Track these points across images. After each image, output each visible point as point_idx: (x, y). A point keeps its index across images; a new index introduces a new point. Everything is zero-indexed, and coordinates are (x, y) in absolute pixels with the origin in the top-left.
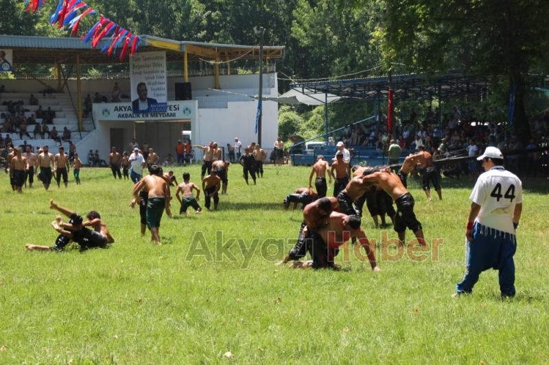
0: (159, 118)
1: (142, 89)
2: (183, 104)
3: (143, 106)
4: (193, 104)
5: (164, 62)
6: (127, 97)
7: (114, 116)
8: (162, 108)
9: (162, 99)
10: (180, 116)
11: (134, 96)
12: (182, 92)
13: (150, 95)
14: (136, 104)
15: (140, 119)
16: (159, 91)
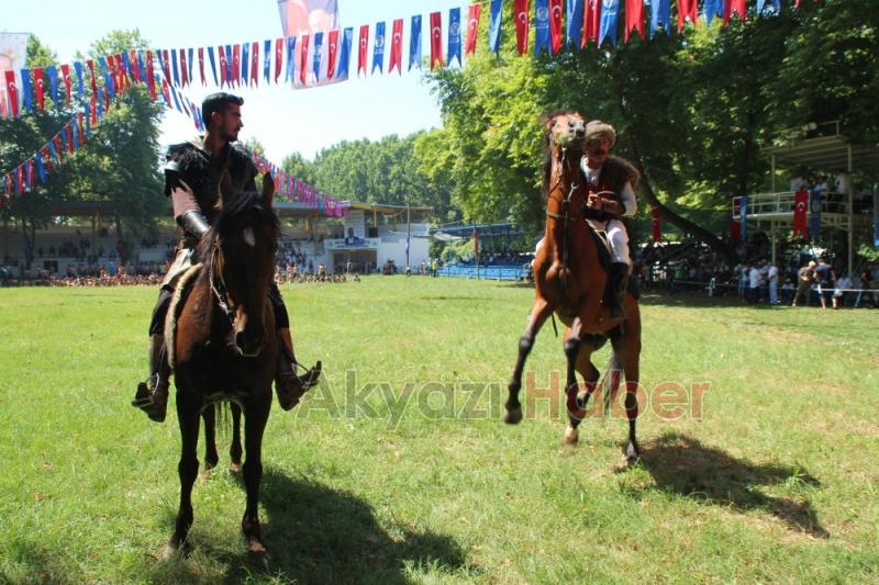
0: (359, 248)
1: (351, 232)
2: (372, 240)
3: (351, 241)
4: (378, 240)
5: (363, 216)
6: (343, 237)
7: (335, 247)
8: (363, 242)
9: (362, 237)
10: (371, 246)
11: (346, 235)
12: (373, 233)
13: (355, 235)
14: (347, 240)
15: (353, 248)
16: (360, 233)
